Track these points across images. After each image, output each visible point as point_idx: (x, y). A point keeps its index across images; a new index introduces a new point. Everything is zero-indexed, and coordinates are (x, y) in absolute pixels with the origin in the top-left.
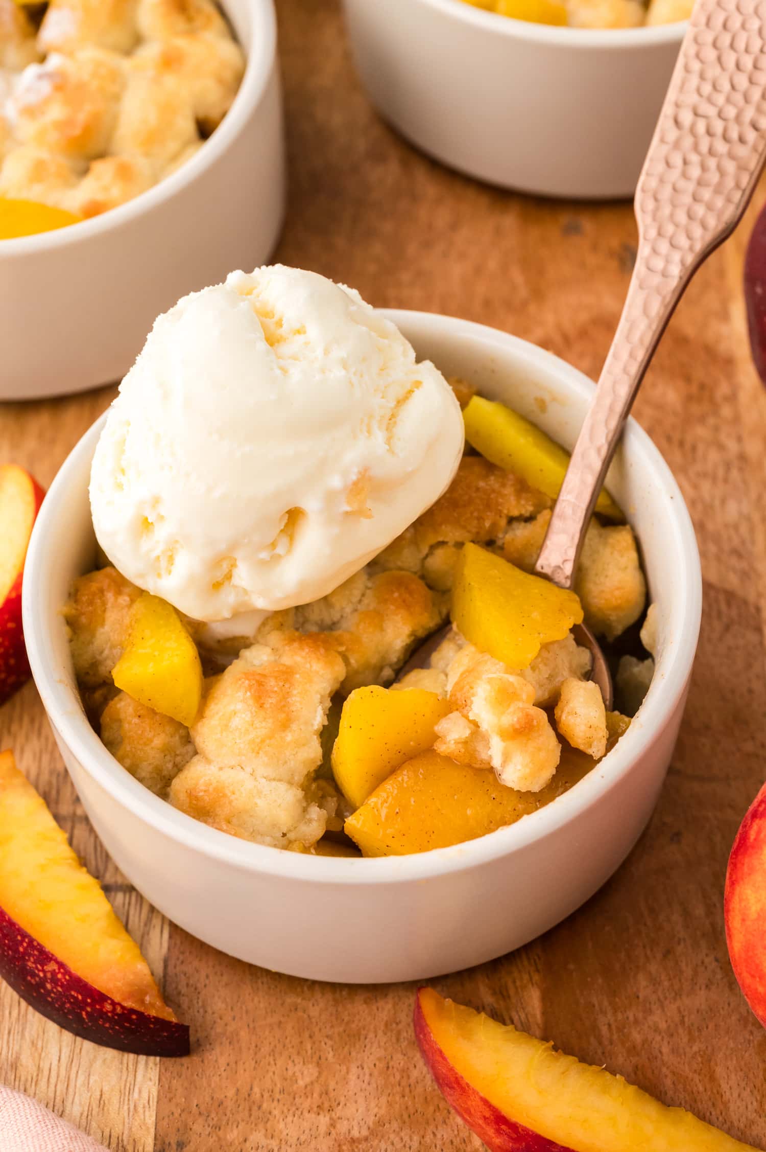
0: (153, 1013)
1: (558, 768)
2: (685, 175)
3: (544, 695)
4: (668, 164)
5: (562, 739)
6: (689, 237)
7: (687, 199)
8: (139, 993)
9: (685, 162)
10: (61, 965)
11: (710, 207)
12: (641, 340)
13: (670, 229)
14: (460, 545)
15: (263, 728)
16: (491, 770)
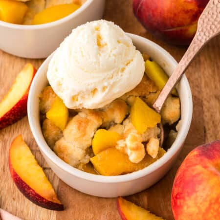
0: (55, 202)
1: (143, 159)
2: (212, 17)
3: (145, 140)
4: (209, 13)
5: (146, 152)
6: (209, 33)
7: (211, 23)
8: (52, 197)
9: (213, 14)
10: (33, 190)
11: (216, 27)
12: (191, 57)
13: (205, 30)
14: (136, 97)
15: (79, 135)
16: (127, 155)
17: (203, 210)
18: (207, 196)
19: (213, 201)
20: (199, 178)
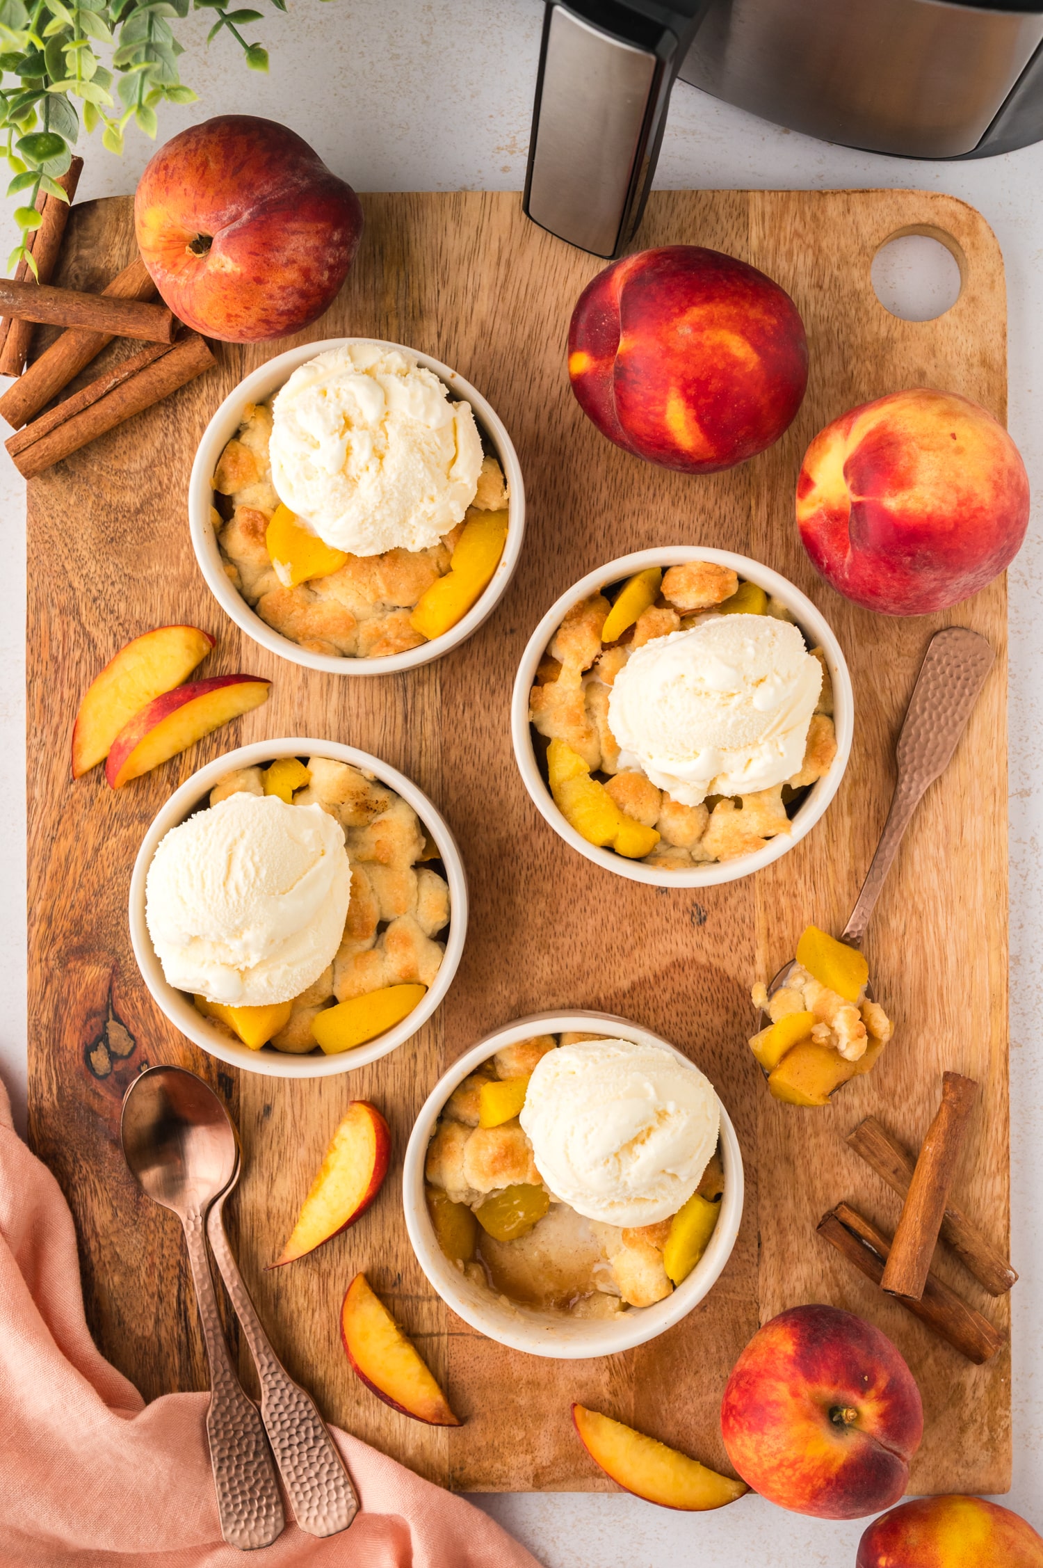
17: (766, 1465)
18: (779, 1451)
19: (786, 1463)
20: (776, 1413)
